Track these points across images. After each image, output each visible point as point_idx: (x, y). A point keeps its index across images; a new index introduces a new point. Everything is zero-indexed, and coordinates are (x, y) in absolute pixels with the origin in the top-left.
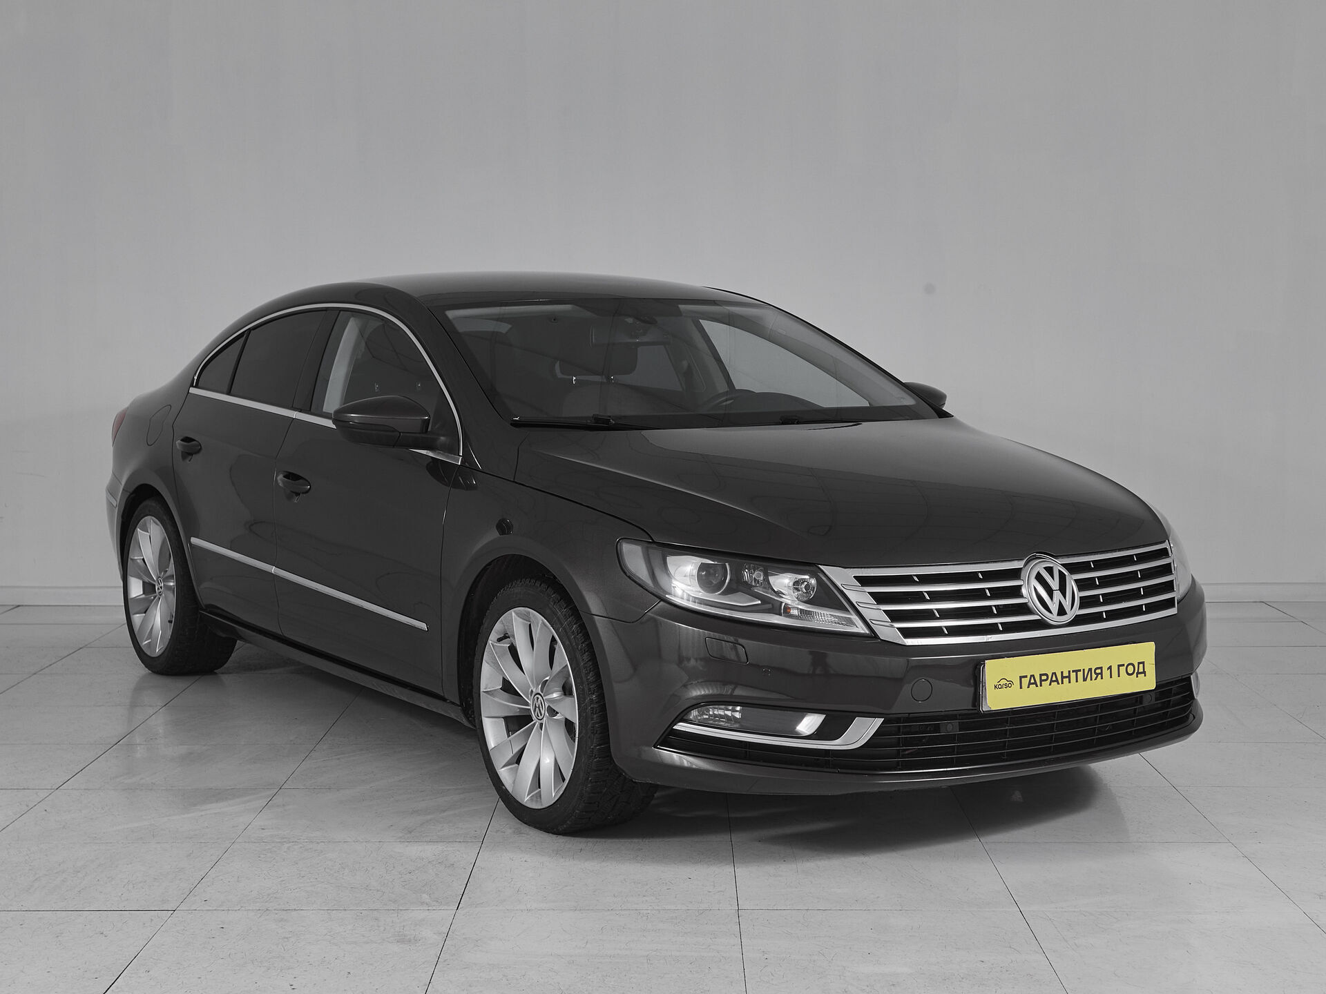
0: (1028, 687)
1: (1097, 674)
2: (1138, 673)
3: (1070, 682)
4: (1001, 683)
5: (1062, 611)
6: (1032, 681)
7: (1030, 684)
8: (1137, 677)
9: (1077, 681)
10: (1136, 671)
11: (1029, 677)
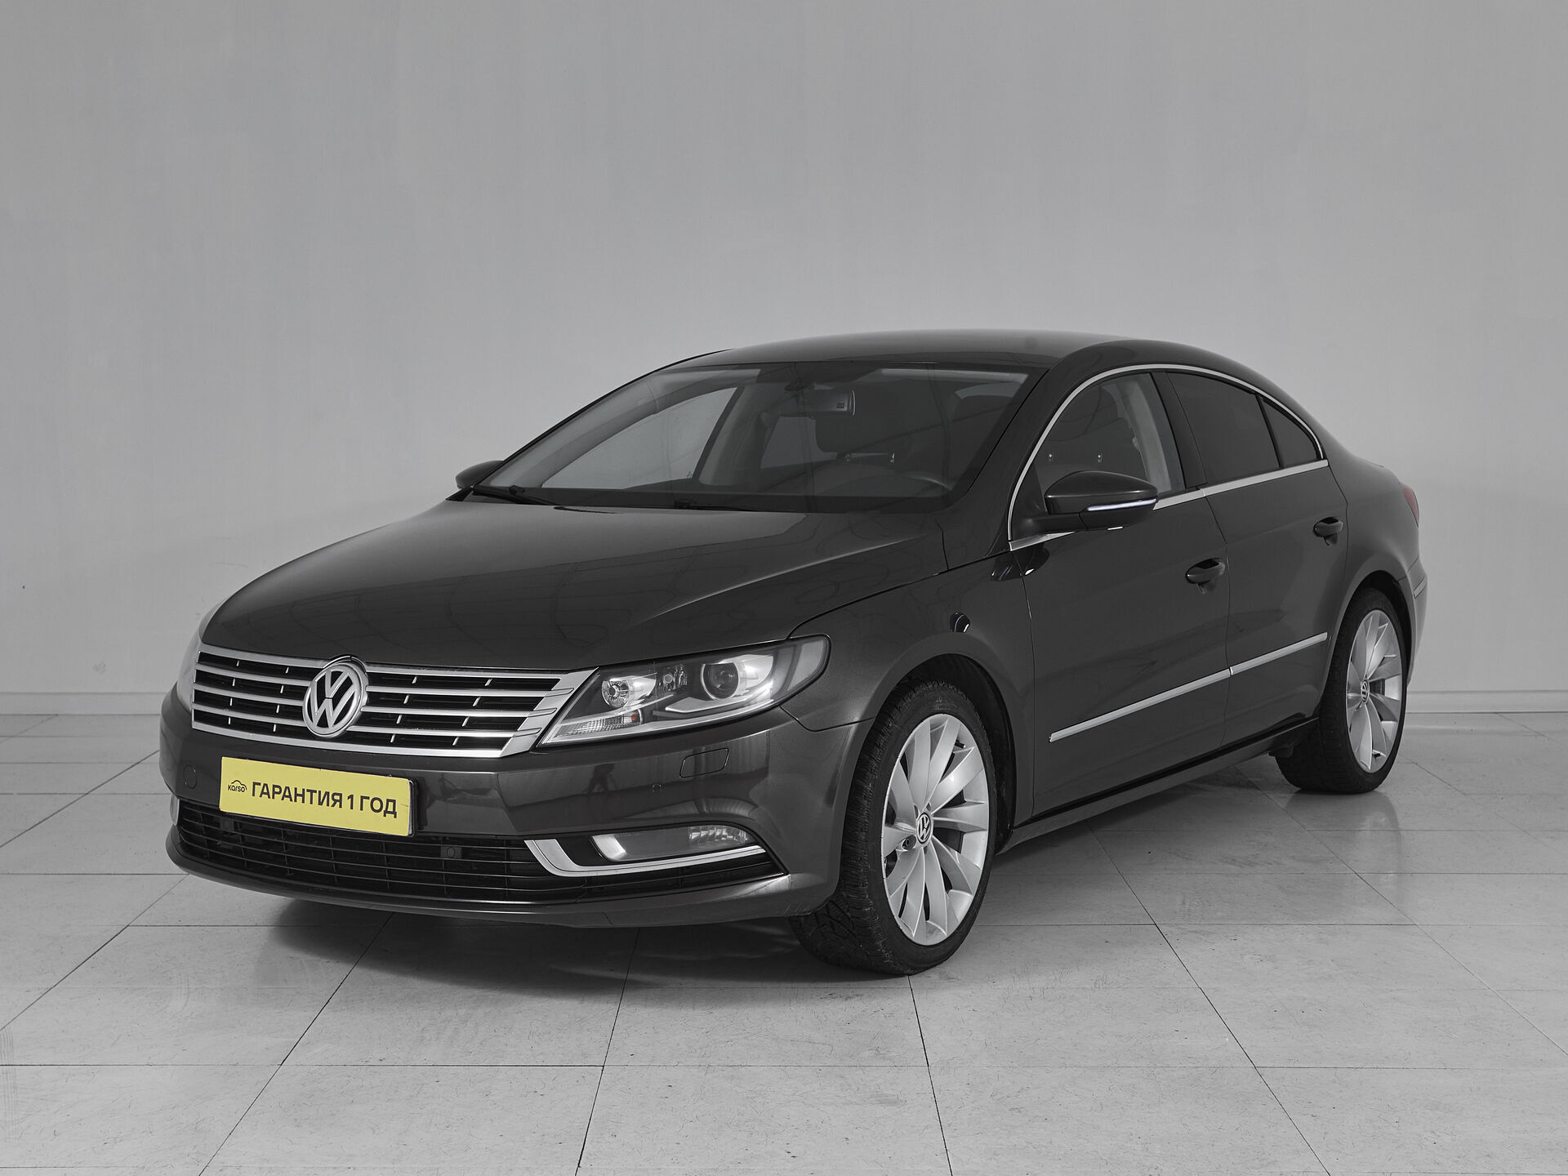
0: (261, 796)
1: (336, 801)
2: (386, 812)
3: (303, 802)
4: (235, 784)
5: (323, 722)
6: (265, 791)
7: (262, 793)
8: (385, 816)
9: (311, 803)
10: (384, 809)
11: (262, 785)
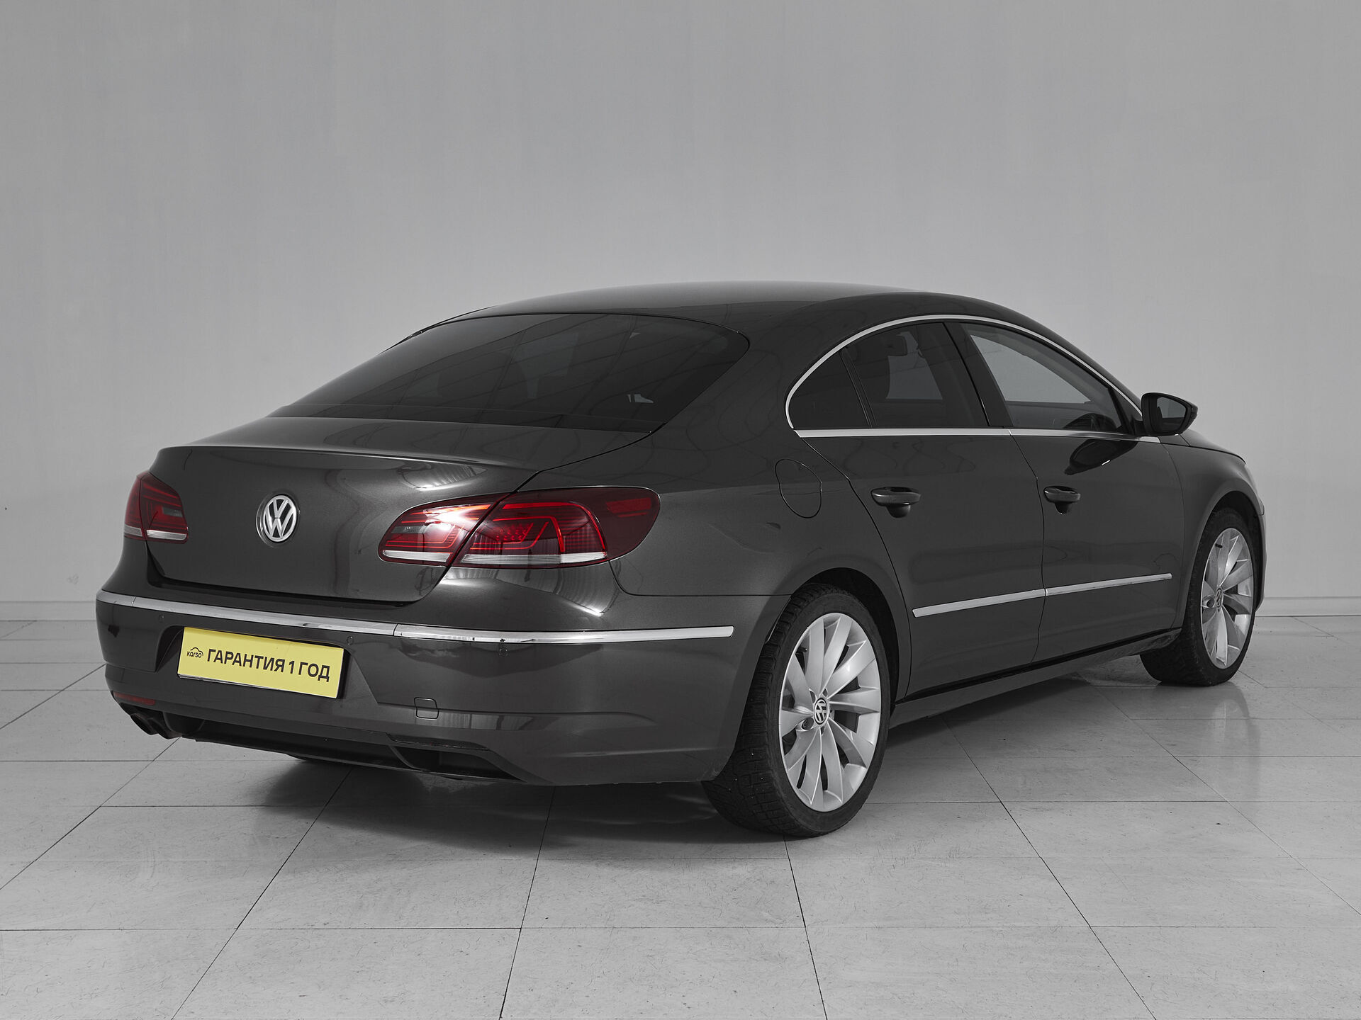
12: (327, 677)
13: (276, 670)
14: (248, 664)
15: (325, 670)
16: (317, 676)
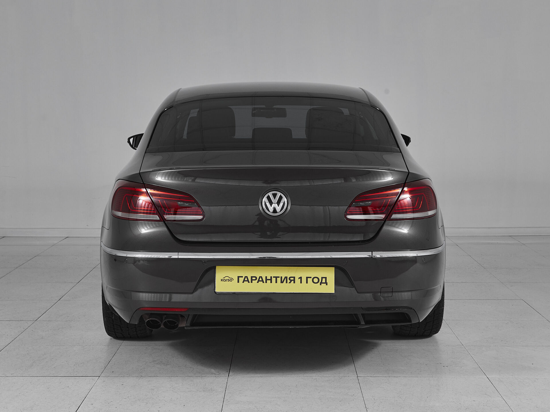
12: (326, 283)
13: (290, 283)
14: (269, 281)
15: (324, 279)
16: (319, 283)
